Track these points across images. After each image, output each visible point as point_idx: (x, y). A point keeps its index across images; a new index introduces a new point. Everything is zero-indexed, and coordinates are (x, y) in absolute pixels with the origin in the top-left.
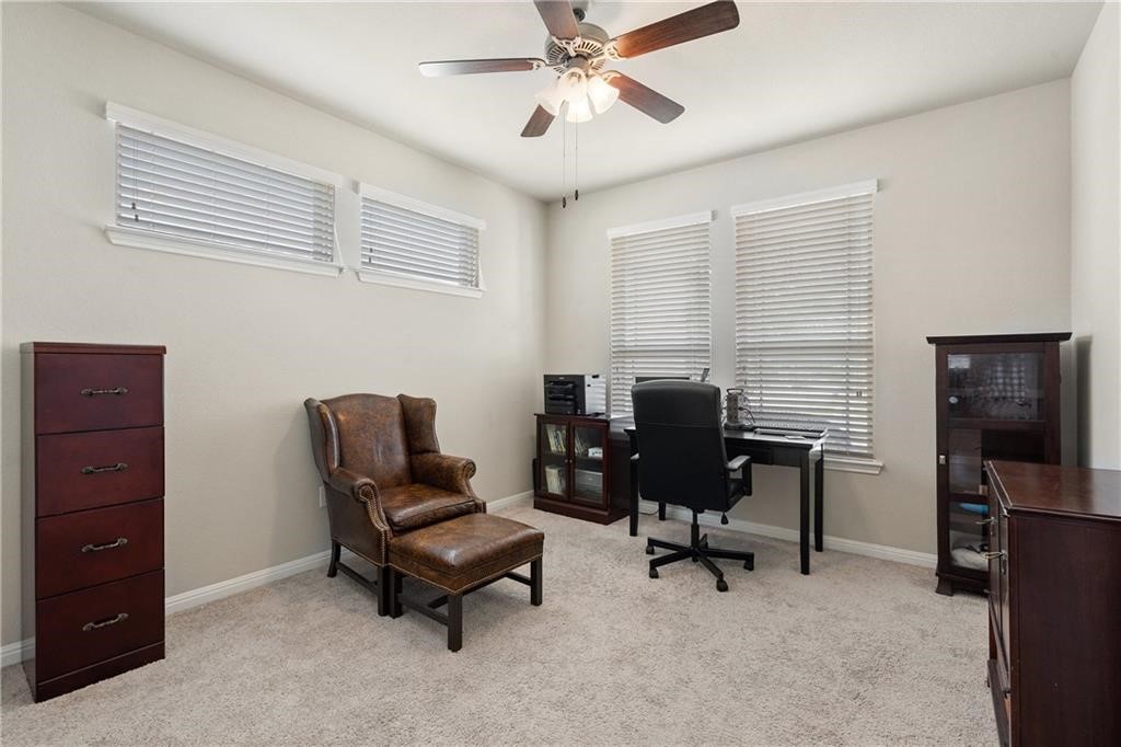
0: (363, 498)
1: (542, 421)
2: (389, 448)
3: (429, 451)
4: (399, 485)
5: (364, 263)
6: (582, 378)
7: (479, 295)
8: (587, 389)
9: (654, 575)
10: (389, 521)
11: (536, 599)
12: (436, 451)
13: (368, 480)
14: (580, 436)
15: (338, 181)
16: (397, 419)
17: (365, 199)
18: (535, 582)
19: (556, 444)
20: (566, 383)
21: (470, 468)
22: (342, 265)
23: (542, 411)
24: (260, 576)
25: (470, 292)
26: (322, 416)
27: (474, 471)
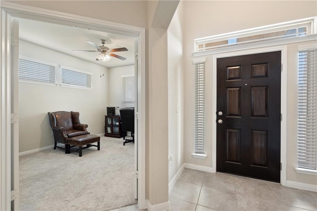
0: (62, 131)
1: (106, 117)
2: (68, 123)
3: (77, 123)
4: (71, 130)
5: (62, 83)
6: (115, 108)
7: (91, 89)
8: (116, 110)
9: (124, 145)
10: (68, 135)
11: (99, 149)
12: (80, 123)
13: (63, 128)
14: (115, 120)
15: (55, 65)
16: (70, 116)
17: (62, 69)
18: (98, 146)
19: (109, 122)
20: (111, 109)
21: (87, 126)
22: (57, 83)
23: (106, 115)
24: (37, 150)
25: (89, 89)
26: (52, 116)
27: (88, 127)
